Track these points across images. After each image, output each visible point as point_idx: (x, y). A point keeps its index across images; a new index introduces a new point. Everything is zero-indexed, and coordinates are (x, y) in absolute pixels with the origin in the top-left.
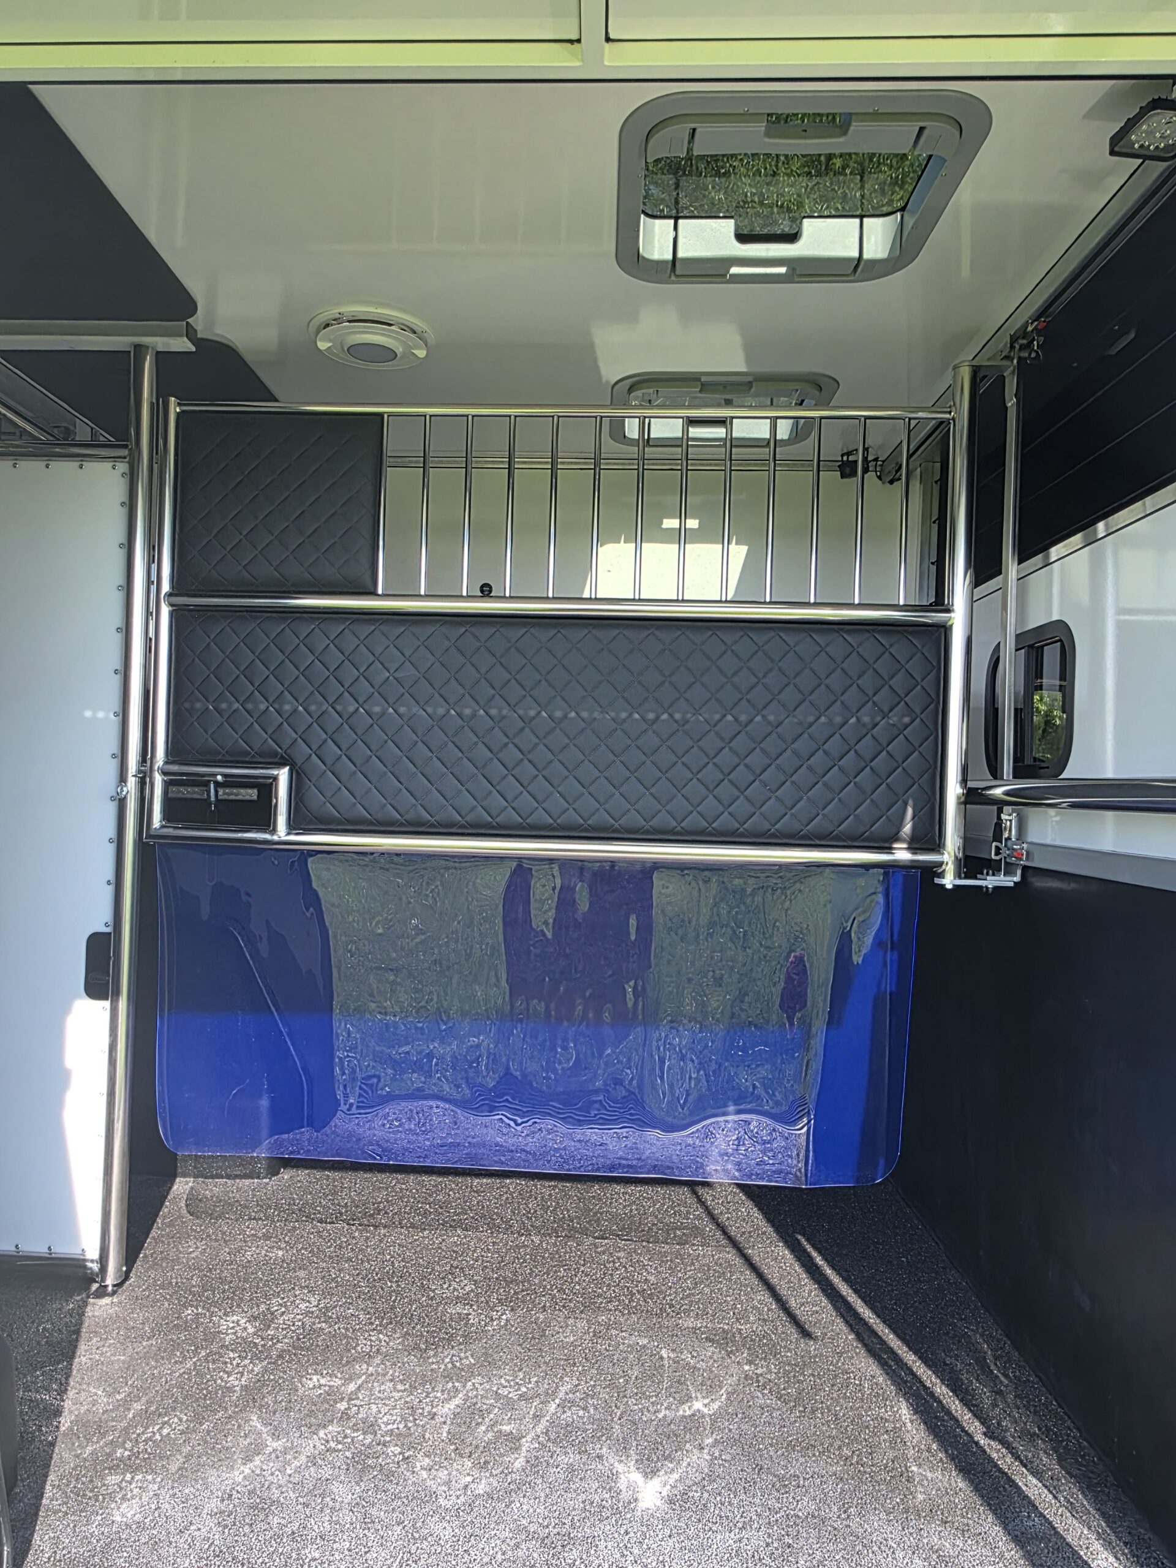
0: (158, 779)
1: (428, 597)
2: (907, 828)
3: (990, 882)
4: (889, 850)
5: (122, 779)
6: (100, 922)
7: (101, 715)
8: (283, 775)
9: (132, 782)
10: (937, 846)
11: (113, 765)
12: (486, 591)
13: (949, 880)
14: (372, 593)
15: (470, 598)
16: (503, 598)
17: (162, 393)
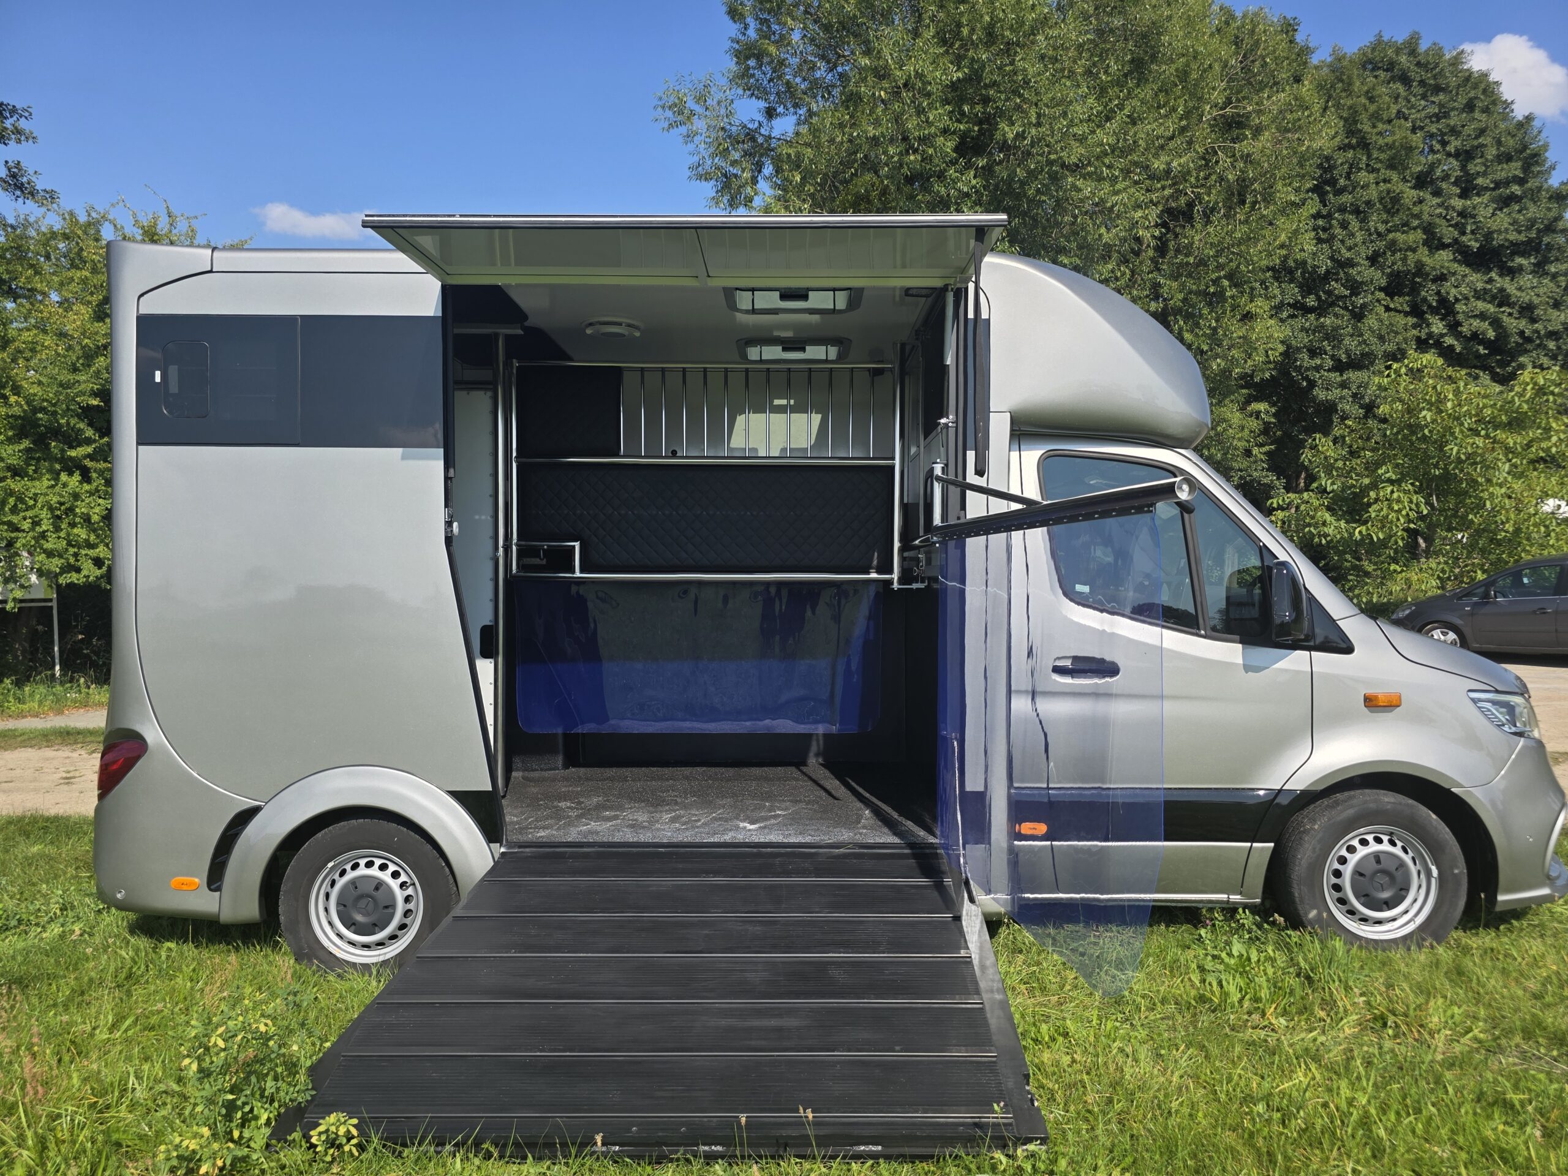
0: (514, 548)
1: (645, 457)
2: (875, 562)
3: (915, 586)
4: (869, 573)
5: (496, 548)
6: (487, 619)
7: (483, 517)
8: (577, 545)
9: (501, 550)
10: (891, 572)
11: (490, 544)
12: (674, 454)
13: (896, 586)
14: (616, 454)
15: (666, 457)
16: (682, 457)
17: (509, 357)
